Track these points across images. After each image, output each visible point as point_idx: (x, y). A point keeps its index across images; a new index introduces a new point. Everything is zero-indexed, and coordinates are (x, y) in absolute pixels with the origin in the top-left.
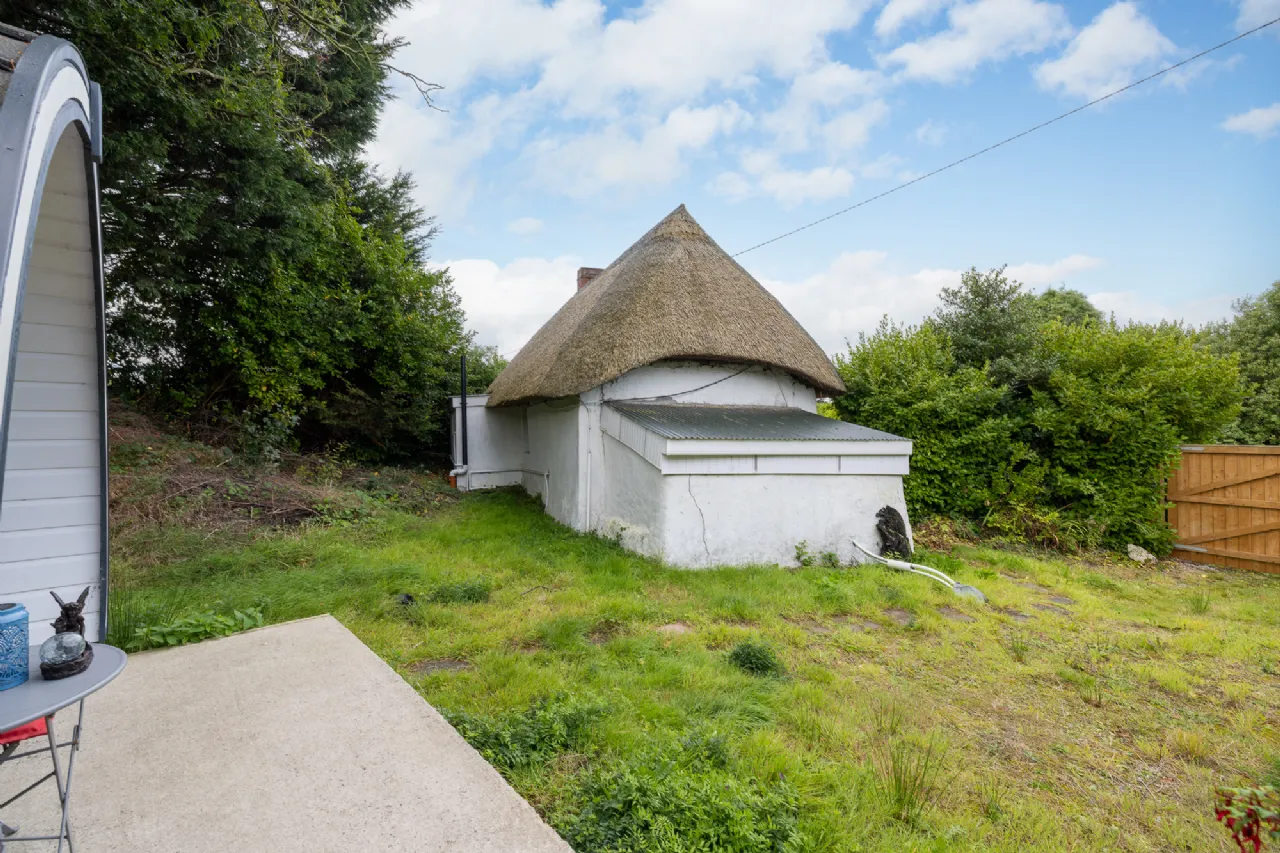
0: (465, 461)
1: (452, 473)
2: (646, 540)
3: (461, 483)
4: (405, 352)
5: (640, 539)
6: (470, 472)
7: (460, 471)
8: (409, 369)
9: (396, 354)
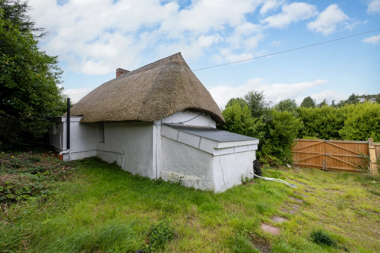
0: (68, 147)
1: (61, 153)
2: (200, 182)
3: (65, 158)
4: (33, 92)
5: (196, 182)
6: (70, 152)
7: (65, 152)
8: (35, 101)
9: (27, 93)
